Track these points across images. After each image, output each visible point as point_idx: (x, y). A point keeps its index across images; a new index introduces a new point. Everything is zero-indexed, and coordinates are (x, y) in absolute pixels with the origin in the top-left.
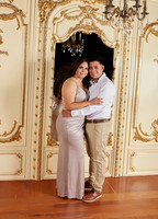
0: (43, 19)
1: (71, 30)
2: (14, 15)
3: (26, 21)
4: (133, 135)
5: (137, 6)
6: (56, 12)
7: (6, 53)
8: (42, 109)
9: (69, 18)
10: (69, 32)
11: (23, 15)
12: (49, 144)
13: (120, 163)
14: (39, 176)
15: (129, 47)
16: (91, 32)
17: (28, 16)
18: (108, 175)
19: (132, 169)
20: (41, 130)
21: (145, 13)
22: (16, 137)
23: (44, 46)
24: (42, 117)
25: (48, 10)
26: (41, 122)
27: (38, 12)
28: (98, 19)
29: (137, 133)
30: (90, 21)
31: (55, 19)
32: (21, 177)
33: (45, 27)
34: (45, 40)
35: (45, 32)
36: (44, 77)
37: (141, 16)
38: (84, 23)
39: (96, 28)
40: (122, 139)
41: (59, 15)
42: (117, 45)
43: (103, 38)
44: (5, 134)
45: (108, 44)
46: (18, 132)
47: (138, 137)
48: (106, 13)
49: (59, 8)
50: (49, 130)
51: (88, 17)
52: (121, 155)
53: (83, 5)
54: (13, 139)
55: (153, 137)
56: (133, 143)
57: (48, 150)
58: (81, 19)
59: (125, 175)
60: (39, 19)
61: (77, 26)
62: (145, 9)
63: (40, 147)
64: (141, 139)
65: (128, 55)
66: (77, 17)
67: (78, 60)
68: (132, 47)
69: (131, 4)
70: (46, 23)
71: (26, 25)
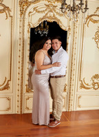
0: (22, 13)
1: (40, 19)
2: (4, 10)
3: (12, 14)
4: (79, 85)
5: (81, 4)
6: (31, 8)
8: (22, 69)
9: (39, 12)
10: (39, 21)
11: (9, 10)
12: (27, 91)
13: (72, 103)
14: (21, 112)
15: (77, 30)
16: (52, 21)
17: (12, 10)
18: (64, 110)
19: (79, 106)
20: (22, 83)
21: (86, 8)
22: (6, 87)
23: (23, 30)
24: (22, 74)
25: (25, 7)
26: (22, 77)
27: (19, 8)
28: (57, 13)
29: (82, 84)
30: (52, 13)
31: (30, 12)
32: (10, 112)
33: (24, 18)
34: (24, 26)
35: (24, 21)
36: (23, 50)
37: (84, 10)
38: (48, 15)
39: (56, 18)
40: (73, 88)
41: (32, 10)
42: (69, 29)
43: (60, 24)
45: (63, 28)
47: (83, 86)
48: (62, 8)
49: (33, 6)
50: (27, 83)
51: (51, 11)
52: (72, 98)
53: (47, 3)
55: (92, 86)
56: (80, 90)
57: (26, 95)
58: (46, 12)
59: (75, 110)
60: (19, 13)
61: (44, 17)
62: (86, 6)
63: (22, 93)
64: (84, 87)
65: (76, 35)
66: (44, 11)
67: (45, 38)
68: (79, 30)
69: (78, 3)
70: (24, 15)
71: (12, 17)
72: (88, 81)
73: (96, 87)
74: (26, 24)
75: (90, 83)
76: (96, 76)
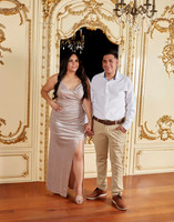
0: (47, 14)
1: (76, 25)
2: (16, 10)
3: (30, 16)
4: (138, 133)
5: (148, 5)
6: (60, 8)
7: (9, 50)
8: (47, 108)
9: (74, 13)
10: (74, 28)
11: (26, 10)
13: (126, 162)
15: (134, 43)
16: (95, 28)
17: (31, 10)
20: (47, 130)
21: (154, 11)
23: (49, 42)
24: (48, 117)
25: (51, 5)
27: (41, 7)
28: (102, 15)
29: (142, 131)
30: (94, 16)
31: (59, 14)
33: (49, 23)
34: (49, 36)
35: (49, 27)
37: (150, 14)
38: (89, 19)
39: (100, 24)
41: (63, 10)
42: (122, 41)
43: (108, 34)
44: (10, 135)
45: (113, 40)
46: (24, 133)
47: (143, 135)
48: (116, 10)
49: (63, 3)
51: (93, 12)
52: (127, 154)
54: (19, 140)
55: (158, 135)
56: (139, 141)
58: (85, 14)
59: (131, 174)
60: (42, 14)
61: (82, 22)
62: (154, 7)
63: (46, 147)
65: (134, 51)
66: (81, 12)
68: (137, 43)
70: (50, 18)
71: (29, 21)
72: (153, 127)
73: (165, 136)
74: (53, 33)
75: (156, 129)
76: (165, 119)
